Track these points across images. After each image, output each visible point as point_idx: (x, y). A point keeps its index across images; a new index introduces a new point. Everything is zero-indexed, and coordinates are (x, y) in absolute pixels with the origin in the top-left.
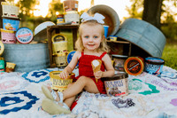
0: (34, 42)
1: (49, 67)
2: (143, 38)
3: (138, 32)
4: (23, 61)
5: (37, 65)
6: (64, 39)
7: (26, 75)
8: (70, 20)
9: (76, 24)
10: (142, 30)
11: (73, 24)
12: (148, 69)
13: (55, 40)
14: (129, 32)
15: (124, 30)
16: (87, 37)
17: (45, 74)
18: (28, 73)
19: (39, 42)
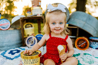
0: (11, 29)
1: (22, 46)
2: (86, 24)
3: (83, 20)
4: (3, 43)
5: (13, 45)
6: (32, 26)
7: (4, 53)
8: (36, 13)
9: (40, 16)
10: (85, 19)
11: (38, 16)
12: (92, 45)
13: (26, 27)
14: (76, 20)
15: (72, 19)
16: (54, 23)
17: (18, 51)
18: (6, 51)
19: (15, 29)
